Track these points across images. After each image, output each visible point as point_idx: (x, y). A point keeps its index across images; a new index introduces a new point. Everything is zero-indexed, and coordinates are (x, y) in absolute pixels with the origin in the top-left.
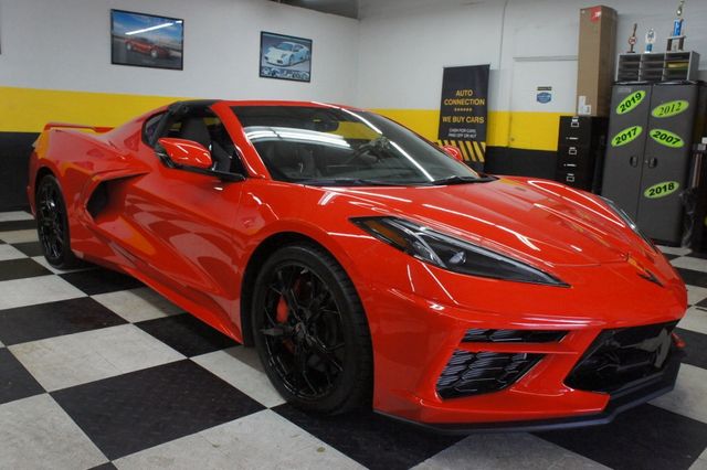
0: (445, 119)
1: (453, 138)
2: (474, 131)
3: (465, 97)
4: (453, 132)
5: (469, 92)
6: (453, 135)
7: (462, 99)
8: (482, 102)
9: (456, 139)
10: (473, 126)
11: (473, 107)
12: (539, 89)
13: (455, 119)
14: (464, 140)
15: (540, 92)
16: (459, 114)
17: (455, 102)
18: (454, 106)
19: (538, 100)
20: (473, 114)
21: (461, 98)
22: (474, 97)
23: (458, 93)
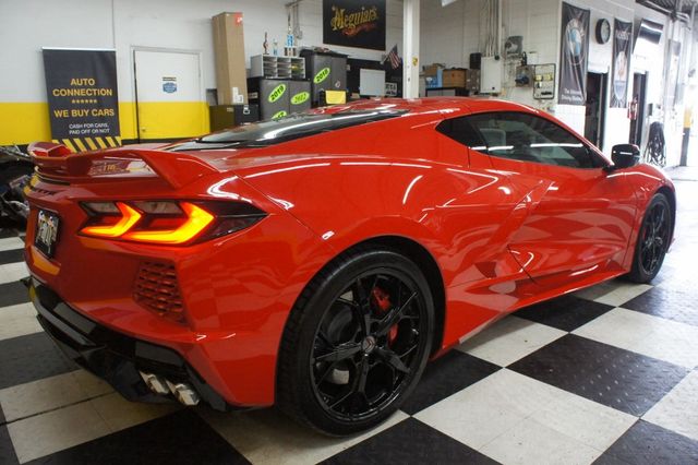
0: (58, 114)
1: (76, 136)
2: (106, 125)
3: (83, 87)
4: (75, 129)
5: (91, 81)
6: (76, 132)
7: (80, 88)
8: (109, 92)
9: (82, 137)
10: (102, 119)
11: (99, 98)
12: (164, 79)
13: (75, 113)
14: (93, 136)
15: (165, 82)
16: (80, 107)
17: (69, 92)
18: (71, 98)
19: (164, 90)
20: (100, 106)
21: (77, 87)
22: (97, 86)
23: (73, 82)
